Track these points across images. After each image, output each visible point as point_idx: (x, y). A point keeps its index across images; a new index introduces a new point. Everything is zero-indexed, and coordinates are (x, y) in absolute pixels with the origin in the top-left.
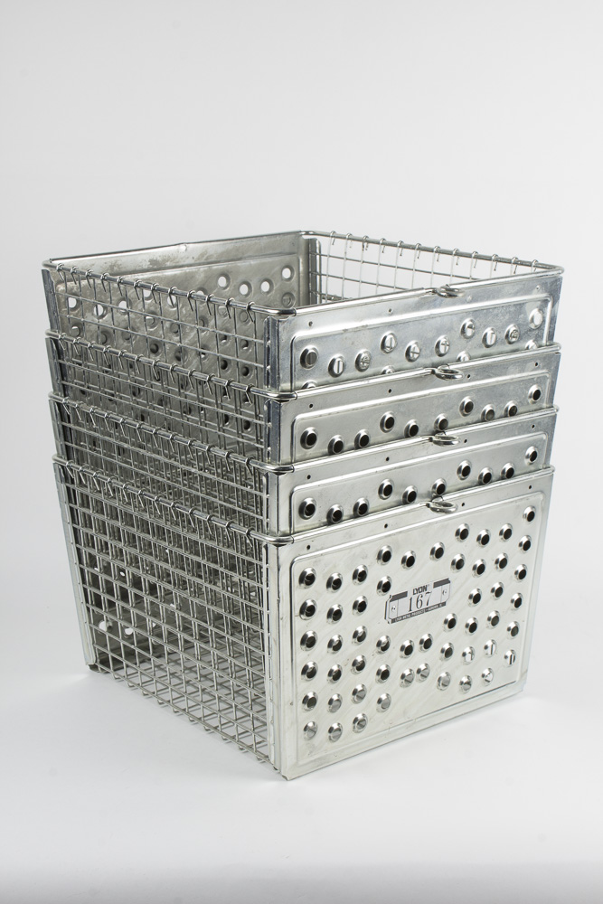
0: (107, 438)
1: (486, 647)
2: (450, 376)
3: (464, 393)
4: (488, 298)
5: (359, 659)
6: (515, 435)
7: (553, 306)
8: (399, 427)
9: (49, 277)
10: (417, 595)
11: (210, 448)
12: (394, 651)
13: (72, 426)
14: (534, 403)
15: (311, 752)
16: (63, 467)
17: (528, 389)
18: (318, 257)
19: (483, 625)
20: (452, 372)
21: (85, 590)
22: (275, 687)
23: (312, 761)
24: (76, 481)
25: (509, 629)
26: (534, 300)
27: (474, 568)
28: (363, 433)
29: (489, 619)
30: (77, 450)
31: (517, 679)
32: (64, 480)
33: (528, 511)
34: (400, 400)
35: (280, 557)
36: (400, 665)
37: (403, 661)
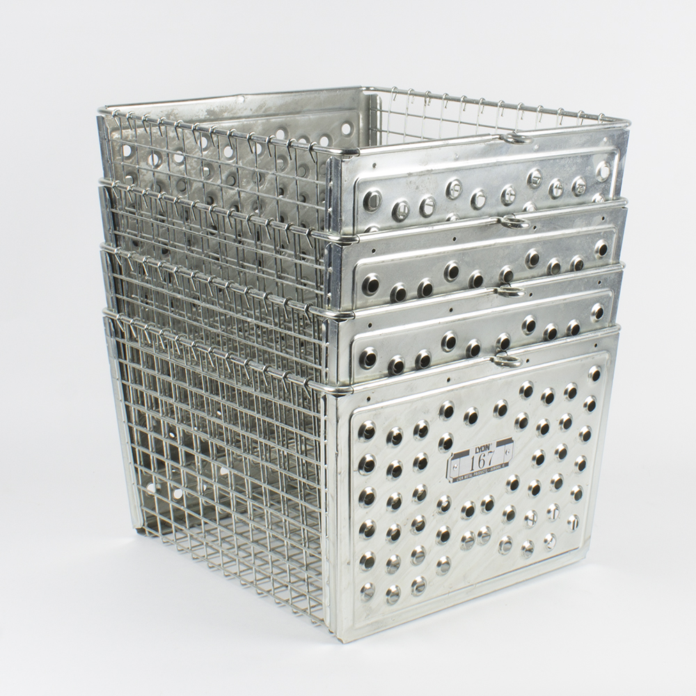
0: (160, 289)
1: (549, 512)
2: (516, 225)
3: (530, 245)
4: (555, 148)
5: (419, 519)
6: (581, 291)
7: (620, 159)
8: (464, 277)
9: (104, 123)
10: (479, 454)
11: (267, 295)
12: (455, 512)
13: (123, 277)
14: (601, 258)
15: (368, 615)
16: (113, 320)
17: (594, 243)
18: (378, 113)
19: (546, 487)
20: (519, 221)
21: (133, 449)
22: (331, 545)
23: (368, 625)
24: (127, 335)
25: (572, 493)
26: (603, 153)
27: (538, 428)
28: (426, 282)
29: (552, 482)
30: (128, 302)
31: (580, 545)
32: (113, 334)
33: (593, 370)
34: (465, 249)
35: (339, 408)
36: (462, 528)
37: (464, 522)
